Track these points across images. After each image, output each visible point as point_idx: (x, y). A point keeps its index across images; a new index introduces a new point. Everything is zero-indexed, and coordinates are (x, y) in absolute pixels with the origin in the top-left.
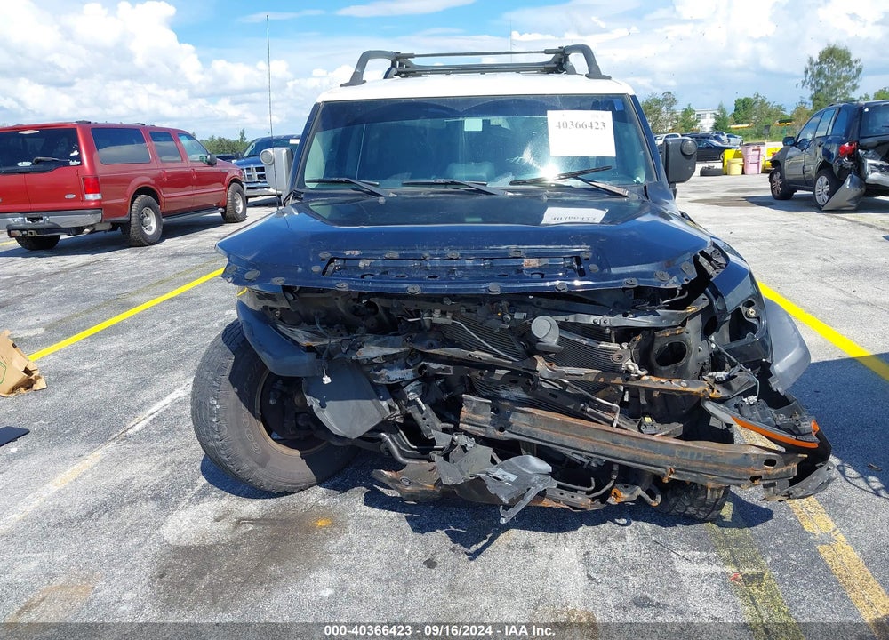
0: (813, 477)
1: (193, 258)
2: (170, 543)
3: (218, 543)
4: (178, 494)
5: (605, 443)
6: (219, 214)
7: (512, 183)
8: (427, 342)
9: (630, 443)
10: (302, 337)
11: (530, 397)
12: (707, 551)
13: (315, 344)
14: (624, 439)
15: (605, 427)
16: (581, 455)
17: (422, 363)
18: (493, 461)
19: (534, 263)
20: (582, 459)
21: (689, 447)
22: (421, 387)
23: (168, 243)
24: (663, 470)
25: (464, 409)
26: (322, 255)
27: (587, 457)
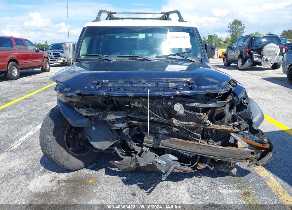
0: (265, 158)
1: (32, 84)
2: (32, 192)
3: (51, 191)
4: (34, 172)
5: (196, 148)
6: (40, 69)
7: (156, 57)
8: (133, 113)
9: (205, 148)
10: (84, 112)
11: (169, 133)
12: (229, 185)
13: (89, 115)
14: (203, 147)
15: (196, 143)
16: (186, 153)
17: (130, 121)
18: (156, 156)
19: (173, 85)
20: (187, 154)
21: (226, 149)
22: (129, 130)
23: (22, 79)
24: (216, 157)
25: (145, 137)
26: (94, 82)
27: (189, 154)
